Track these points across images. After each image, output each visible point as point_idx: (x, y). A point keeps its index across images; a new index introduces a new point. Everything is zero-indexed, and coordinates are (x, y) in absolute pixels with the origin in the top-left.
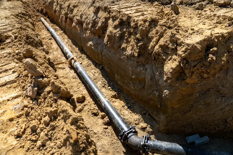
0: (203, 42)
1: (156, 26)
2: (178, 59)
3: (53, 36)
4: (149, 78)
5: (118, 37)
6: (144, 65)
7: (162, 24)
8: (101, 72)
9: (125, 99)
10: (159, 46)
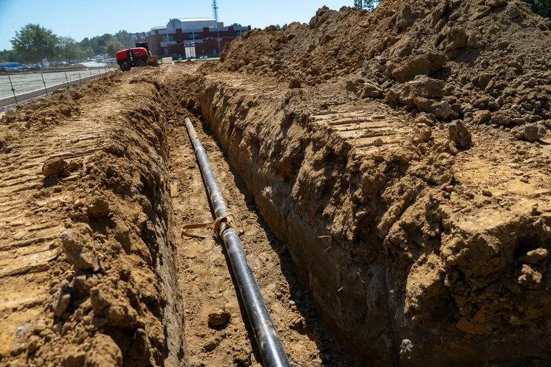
0: (505, 232)
1: (402, 173)
2: (441, 266)
3: (198, 161)
4: (374, 299)
5: (319, 188)
6: (366, 265)
7: (414, 172)
8: (281, 261)
9: (321, 337)
10: (400, 225)
